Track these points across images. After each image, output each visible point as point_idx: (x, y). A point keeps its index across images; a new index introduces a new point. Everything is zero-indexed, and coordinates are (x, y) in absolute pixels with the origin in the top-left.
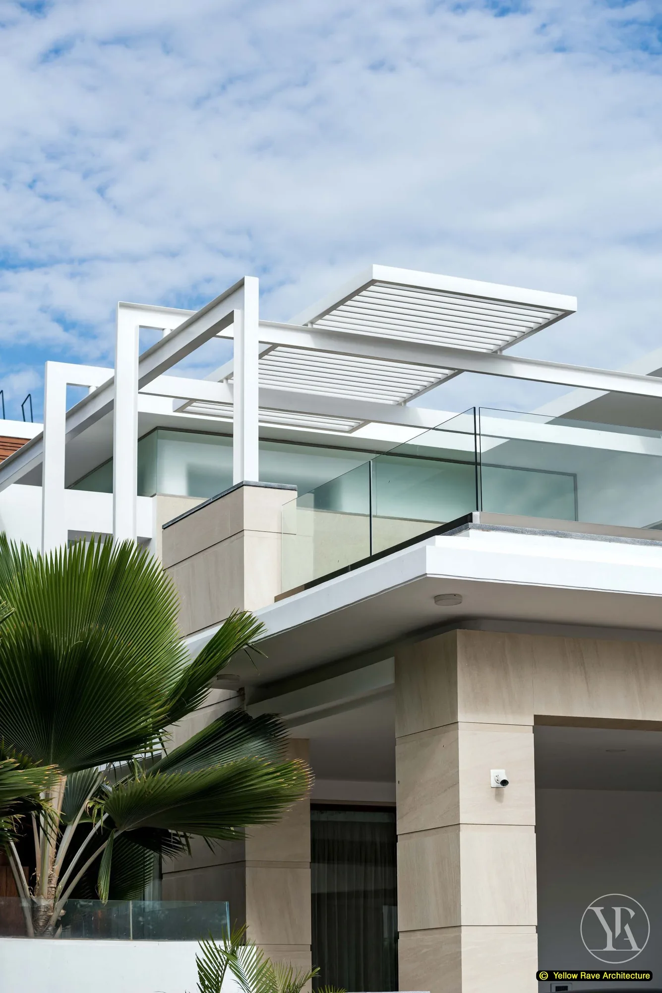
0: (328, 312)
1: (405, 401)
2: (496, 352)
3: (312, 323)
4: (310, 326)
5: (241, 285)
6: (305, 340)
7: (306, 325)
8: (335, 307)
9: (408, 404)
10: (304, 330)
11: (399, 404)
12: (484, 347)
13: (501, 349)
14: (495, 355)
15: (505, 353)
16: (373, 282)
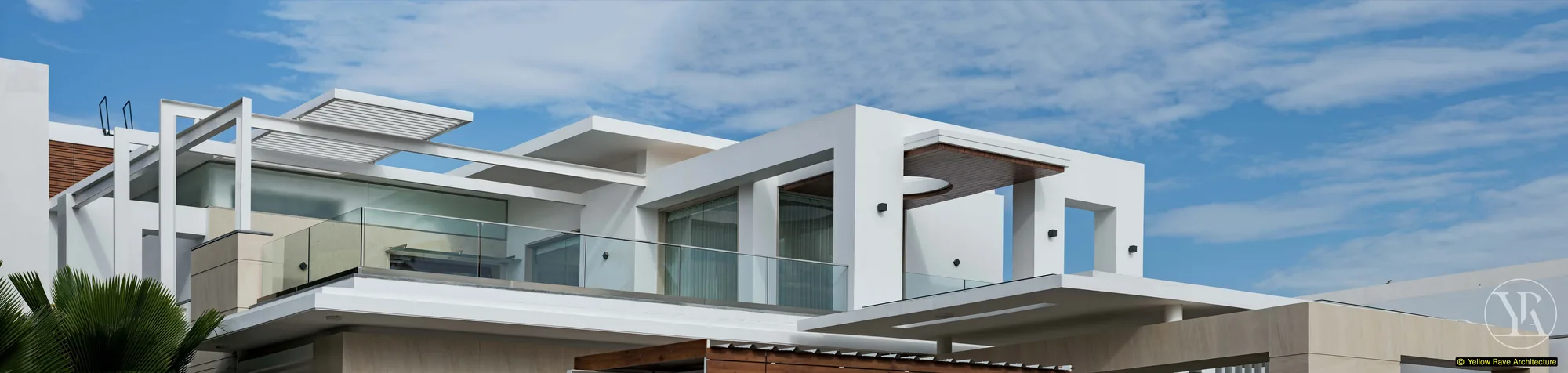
0: (310, 112)
1: (374, 162)
2: (426, 139)
3: (299, 117)
4: (298, 120)
5: (240, 102)
6: (295, 129)
7: (295, 119)
8: (314, 110)
9: (376, 164)
10: (293, 121)
11: (370, 163)
12: (419, 135)
13: (429, 138)
14: (425, 142)
15: (431, 140)
16: (335, 99)
